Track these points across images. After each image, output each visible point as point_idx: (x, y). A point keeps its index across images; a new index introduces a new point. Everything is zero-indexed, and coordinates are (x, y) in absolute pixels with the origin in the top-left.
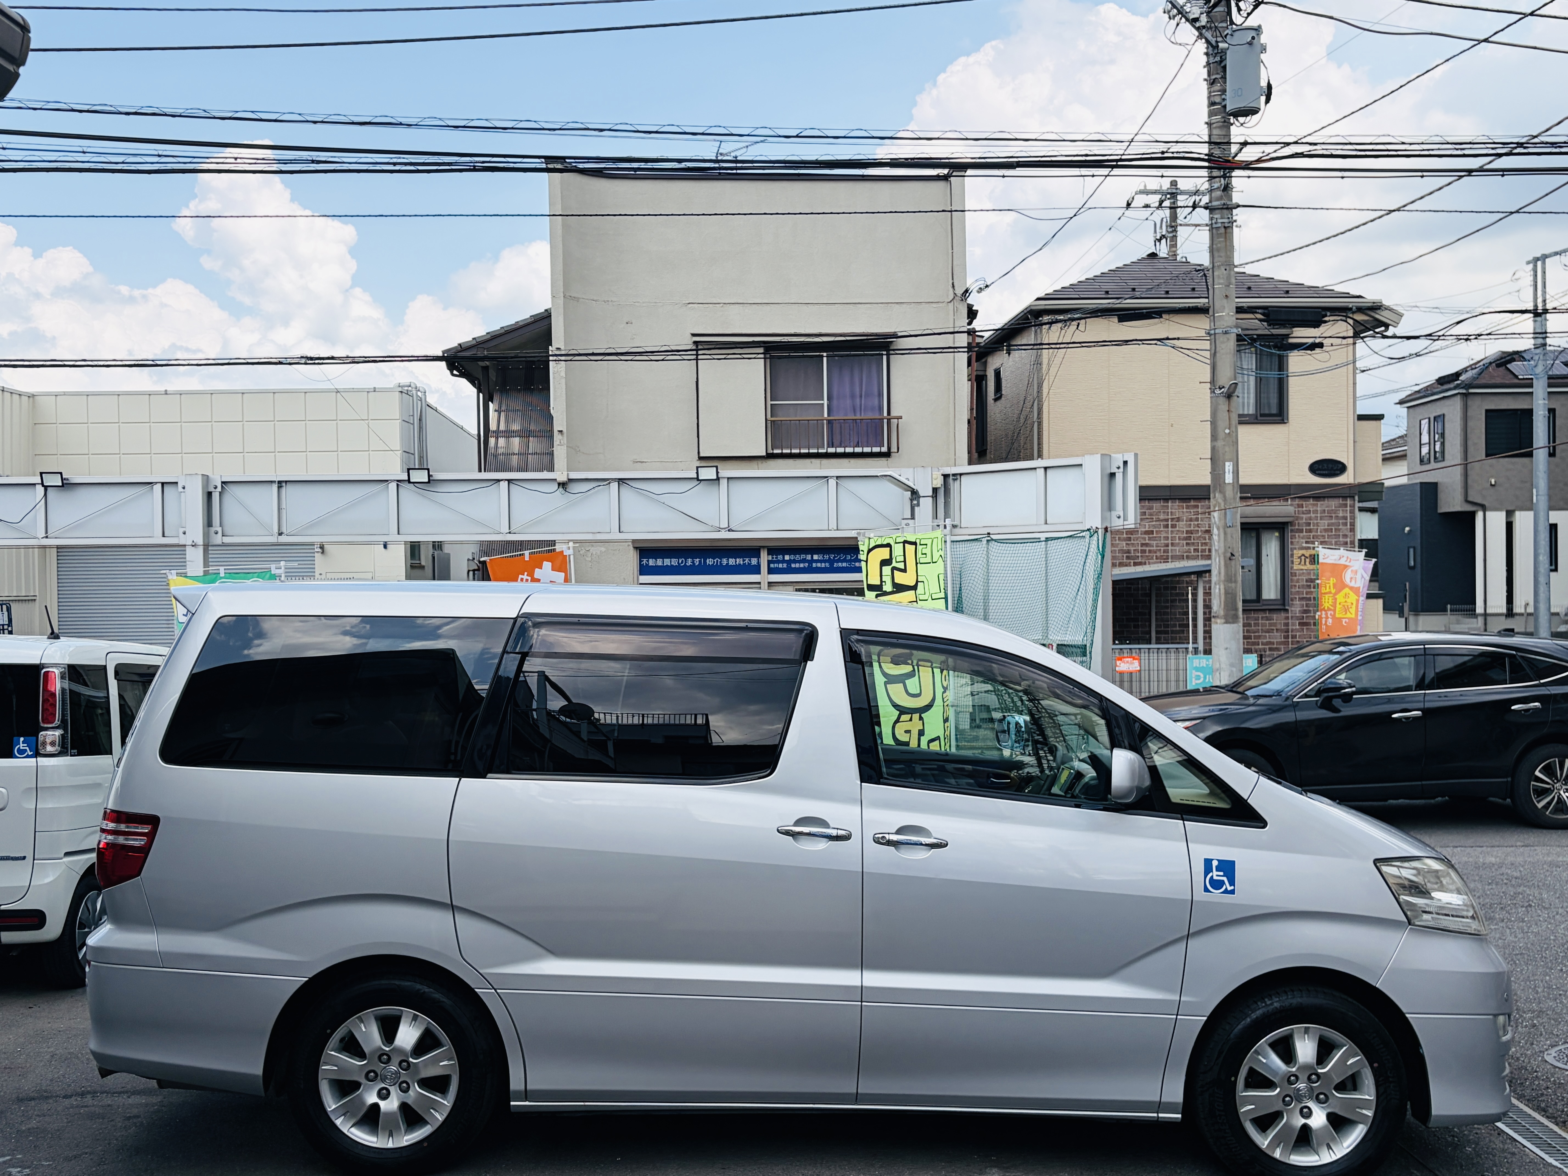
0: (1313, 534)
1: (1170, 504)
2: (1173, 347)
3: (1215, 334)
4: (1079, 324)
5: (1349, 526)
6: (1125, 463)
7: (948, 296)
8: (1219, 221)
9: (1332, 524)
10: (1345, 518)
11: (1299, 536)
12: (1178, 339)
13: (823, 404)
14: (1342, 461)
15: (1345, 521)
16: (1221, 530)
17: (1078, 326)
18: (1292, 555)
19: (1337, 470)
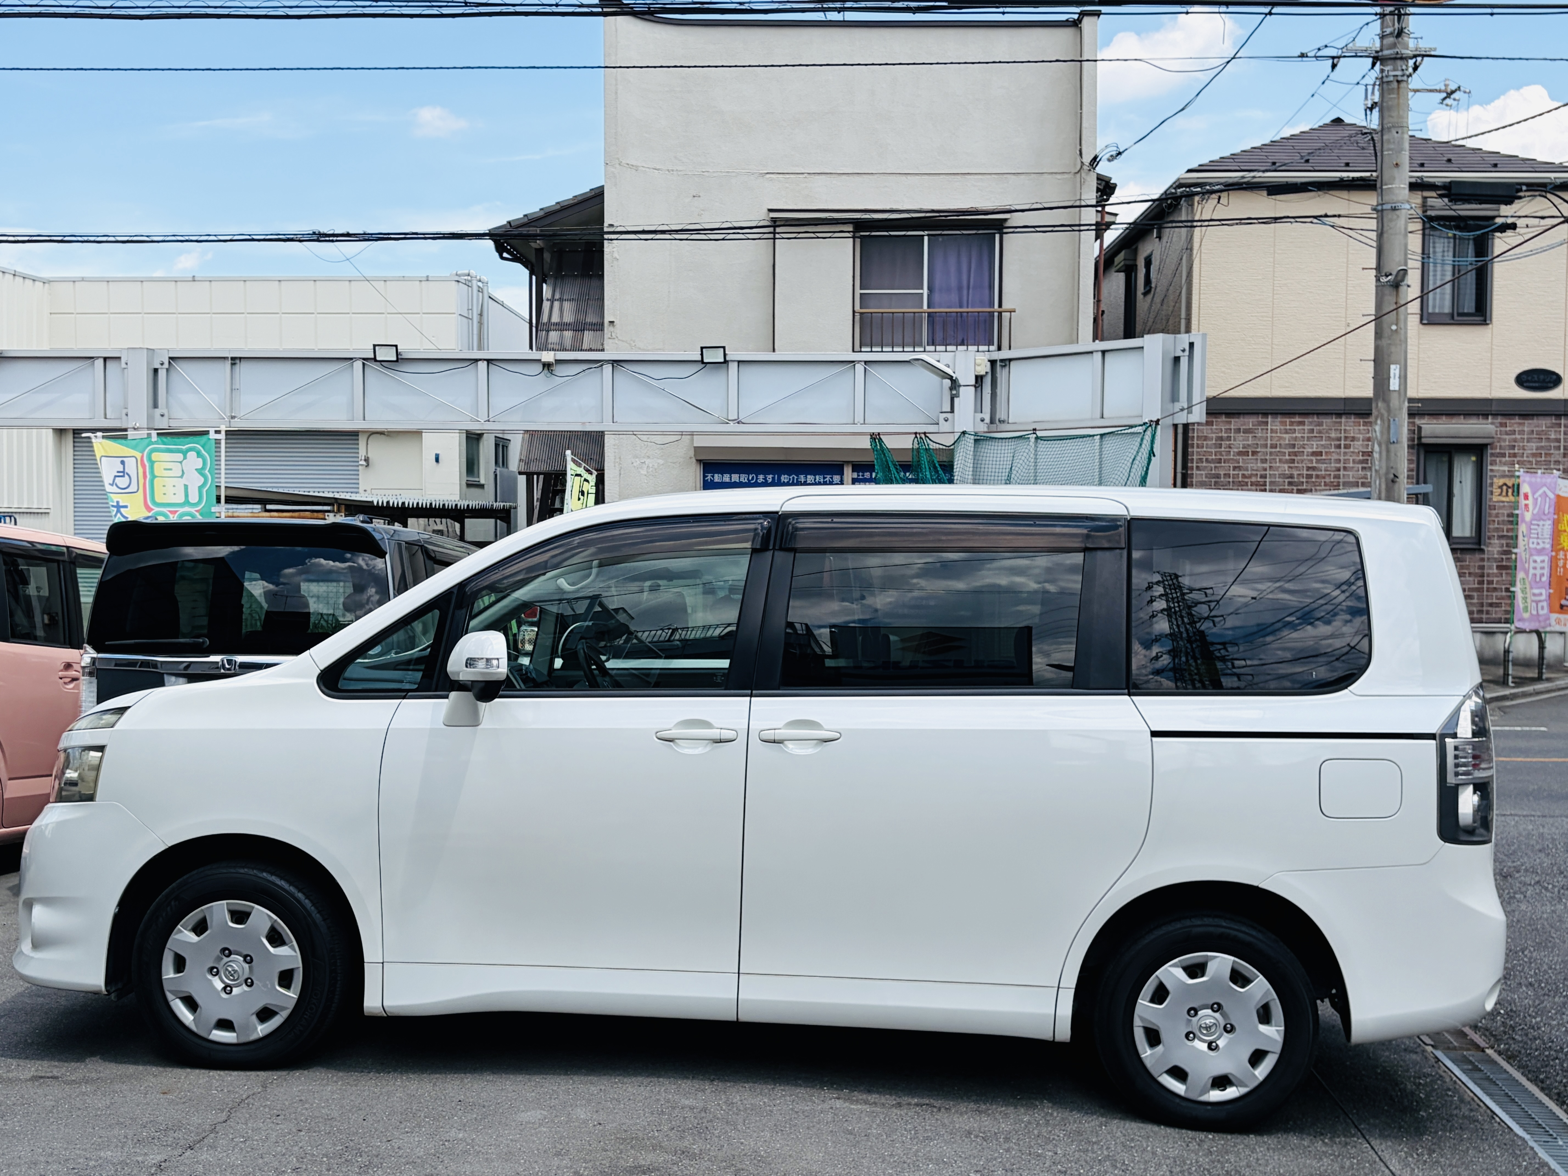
0: (1518, 459)
1: (1343, 420)
2: (1333, 226)
3: (1382, 210)
4: (1219, 198)
5: (1562, 451)
6: (1191, 345)
7: (1075, 165)
8: (1391, 73)
9: (1542, 448)
10: (1558, 441)
11: (1500, 462)
12: (1339, 216)
13: (922, 294)
14: (1557, 371)
15: (1557, 444)
16: (1384, 447)
17: (1219, 199)
18: (1492, 484)
19: (1550, 382)
